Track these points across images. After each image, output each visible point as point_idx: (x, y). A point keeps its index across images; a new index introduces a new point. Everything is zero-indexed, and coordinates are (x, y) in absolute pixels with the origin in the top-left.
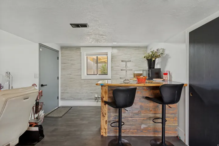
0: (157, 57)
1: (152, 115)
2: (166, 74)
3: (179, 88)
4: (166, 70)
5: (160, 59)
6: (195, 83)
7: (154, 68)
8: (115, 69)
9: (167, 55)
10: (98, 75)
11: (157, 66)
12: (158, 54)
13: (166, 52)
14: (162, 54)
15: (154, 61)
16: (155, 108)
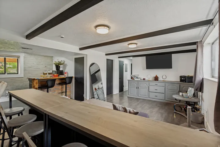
0: (61, 64)
1: (60, 92)
2: (66, 73)
3: (71, 78)
4: (66, 71)
5: (62, 65)
6: (77, 76)
7: (59, 70)
8: (27, 69)
9: (66, 64)
10: (6, 74)
11: (61, 69)
12: (62, 63)
13: (66, 63)
14: (64, 63)
15: (60, 66)
16: (62, 88)
